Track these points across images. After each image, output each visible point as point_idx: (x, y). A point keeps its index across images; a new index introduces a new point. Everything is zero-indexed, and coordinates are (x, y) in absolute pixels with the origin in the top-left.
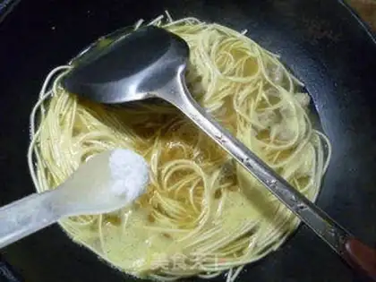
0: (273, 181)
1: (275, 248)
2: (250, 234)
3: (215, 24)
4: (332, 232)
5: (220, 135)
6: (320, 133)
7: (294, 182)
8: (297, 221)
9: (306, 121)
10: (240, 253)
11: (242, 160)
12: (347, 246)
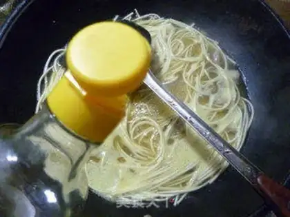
0: (208, 133)
1: (211, 181)
2: (191, 171)
3: (171, 19)
4: (248, 170)
5: (171, 100)
6: (245, 100)
7: (225, 135)
8: (226, 164)
9: (236, 90)
10: (184, 184)
11: (187, 118)
12: (259, 180)
